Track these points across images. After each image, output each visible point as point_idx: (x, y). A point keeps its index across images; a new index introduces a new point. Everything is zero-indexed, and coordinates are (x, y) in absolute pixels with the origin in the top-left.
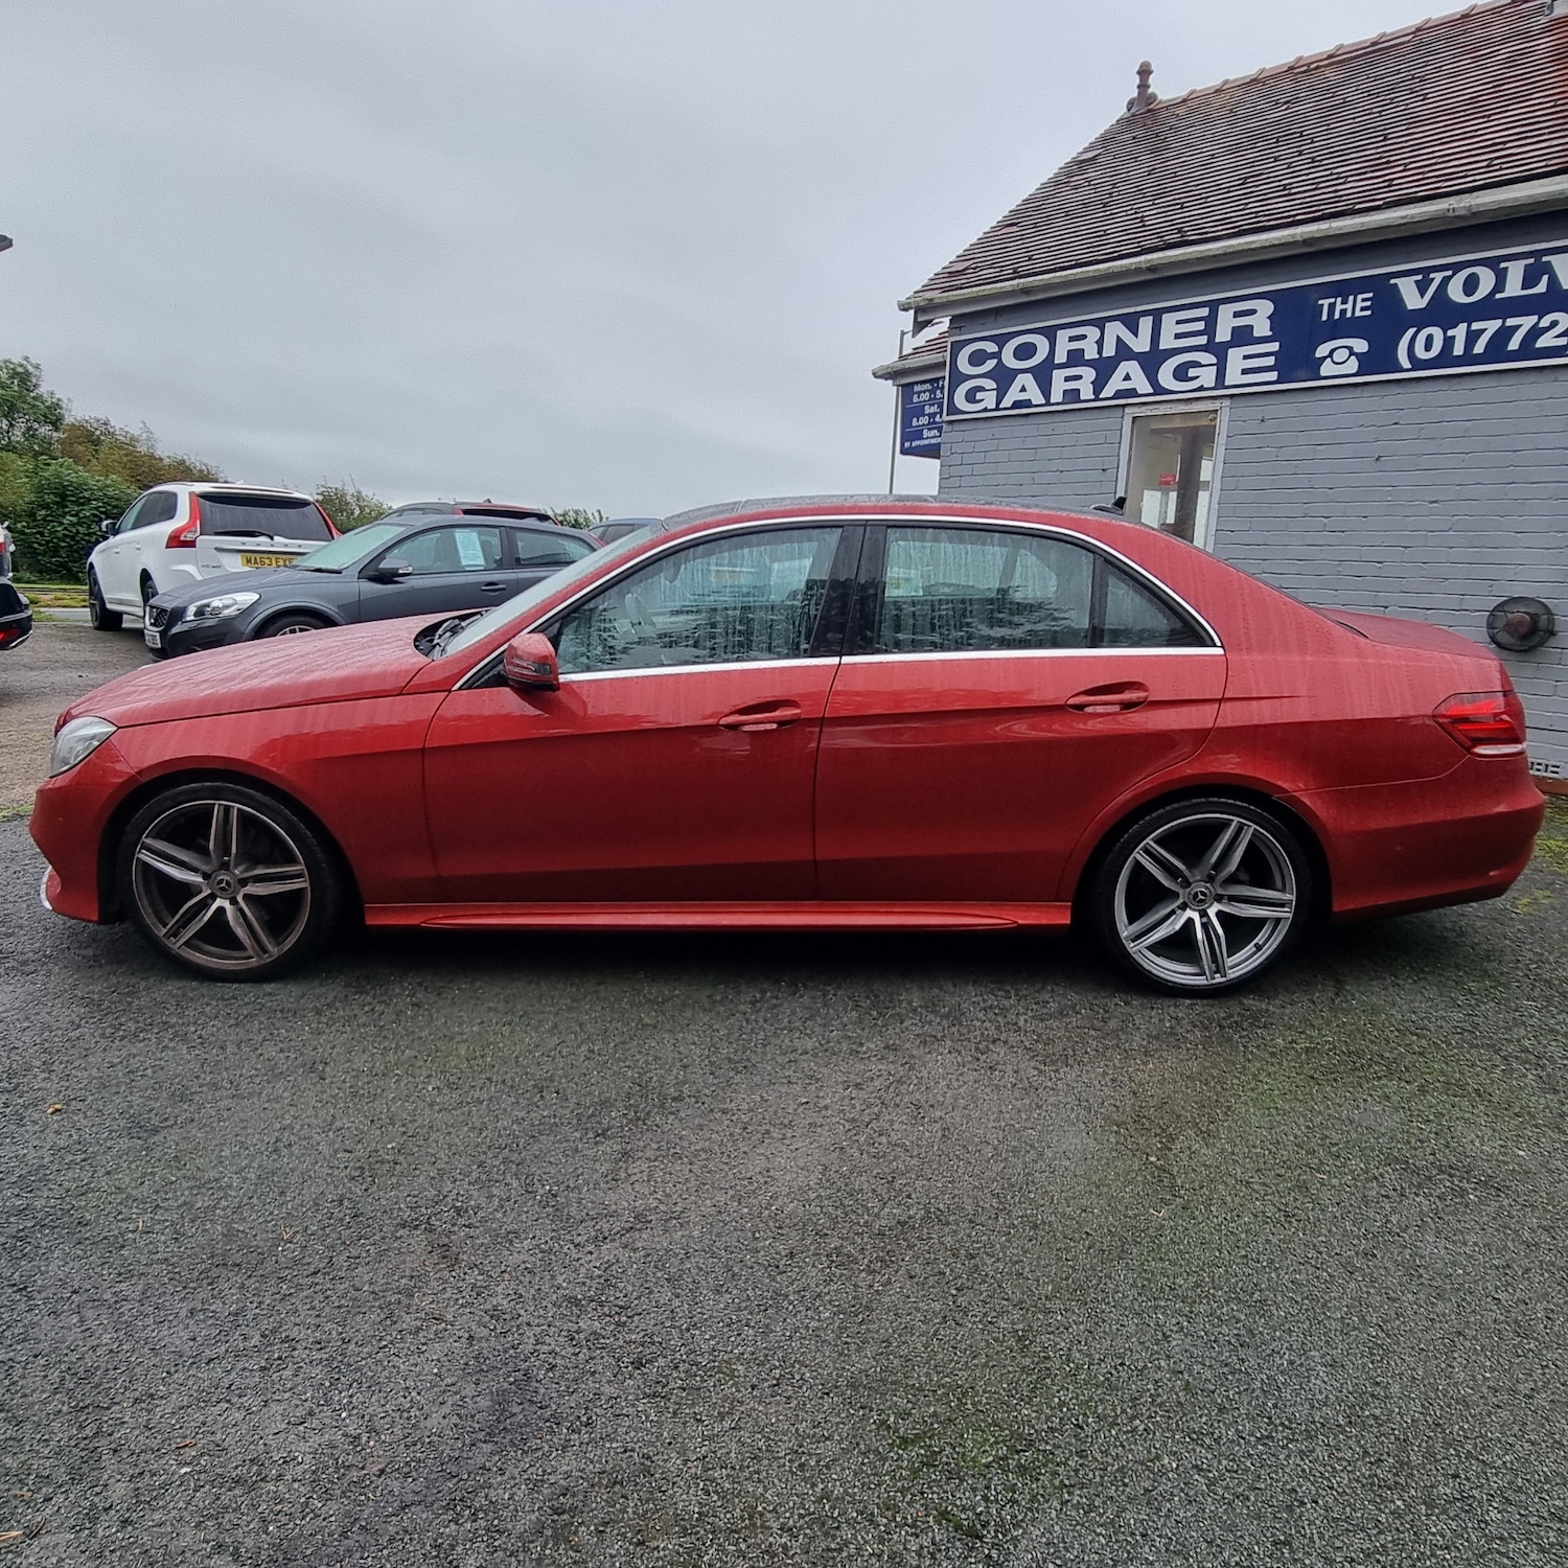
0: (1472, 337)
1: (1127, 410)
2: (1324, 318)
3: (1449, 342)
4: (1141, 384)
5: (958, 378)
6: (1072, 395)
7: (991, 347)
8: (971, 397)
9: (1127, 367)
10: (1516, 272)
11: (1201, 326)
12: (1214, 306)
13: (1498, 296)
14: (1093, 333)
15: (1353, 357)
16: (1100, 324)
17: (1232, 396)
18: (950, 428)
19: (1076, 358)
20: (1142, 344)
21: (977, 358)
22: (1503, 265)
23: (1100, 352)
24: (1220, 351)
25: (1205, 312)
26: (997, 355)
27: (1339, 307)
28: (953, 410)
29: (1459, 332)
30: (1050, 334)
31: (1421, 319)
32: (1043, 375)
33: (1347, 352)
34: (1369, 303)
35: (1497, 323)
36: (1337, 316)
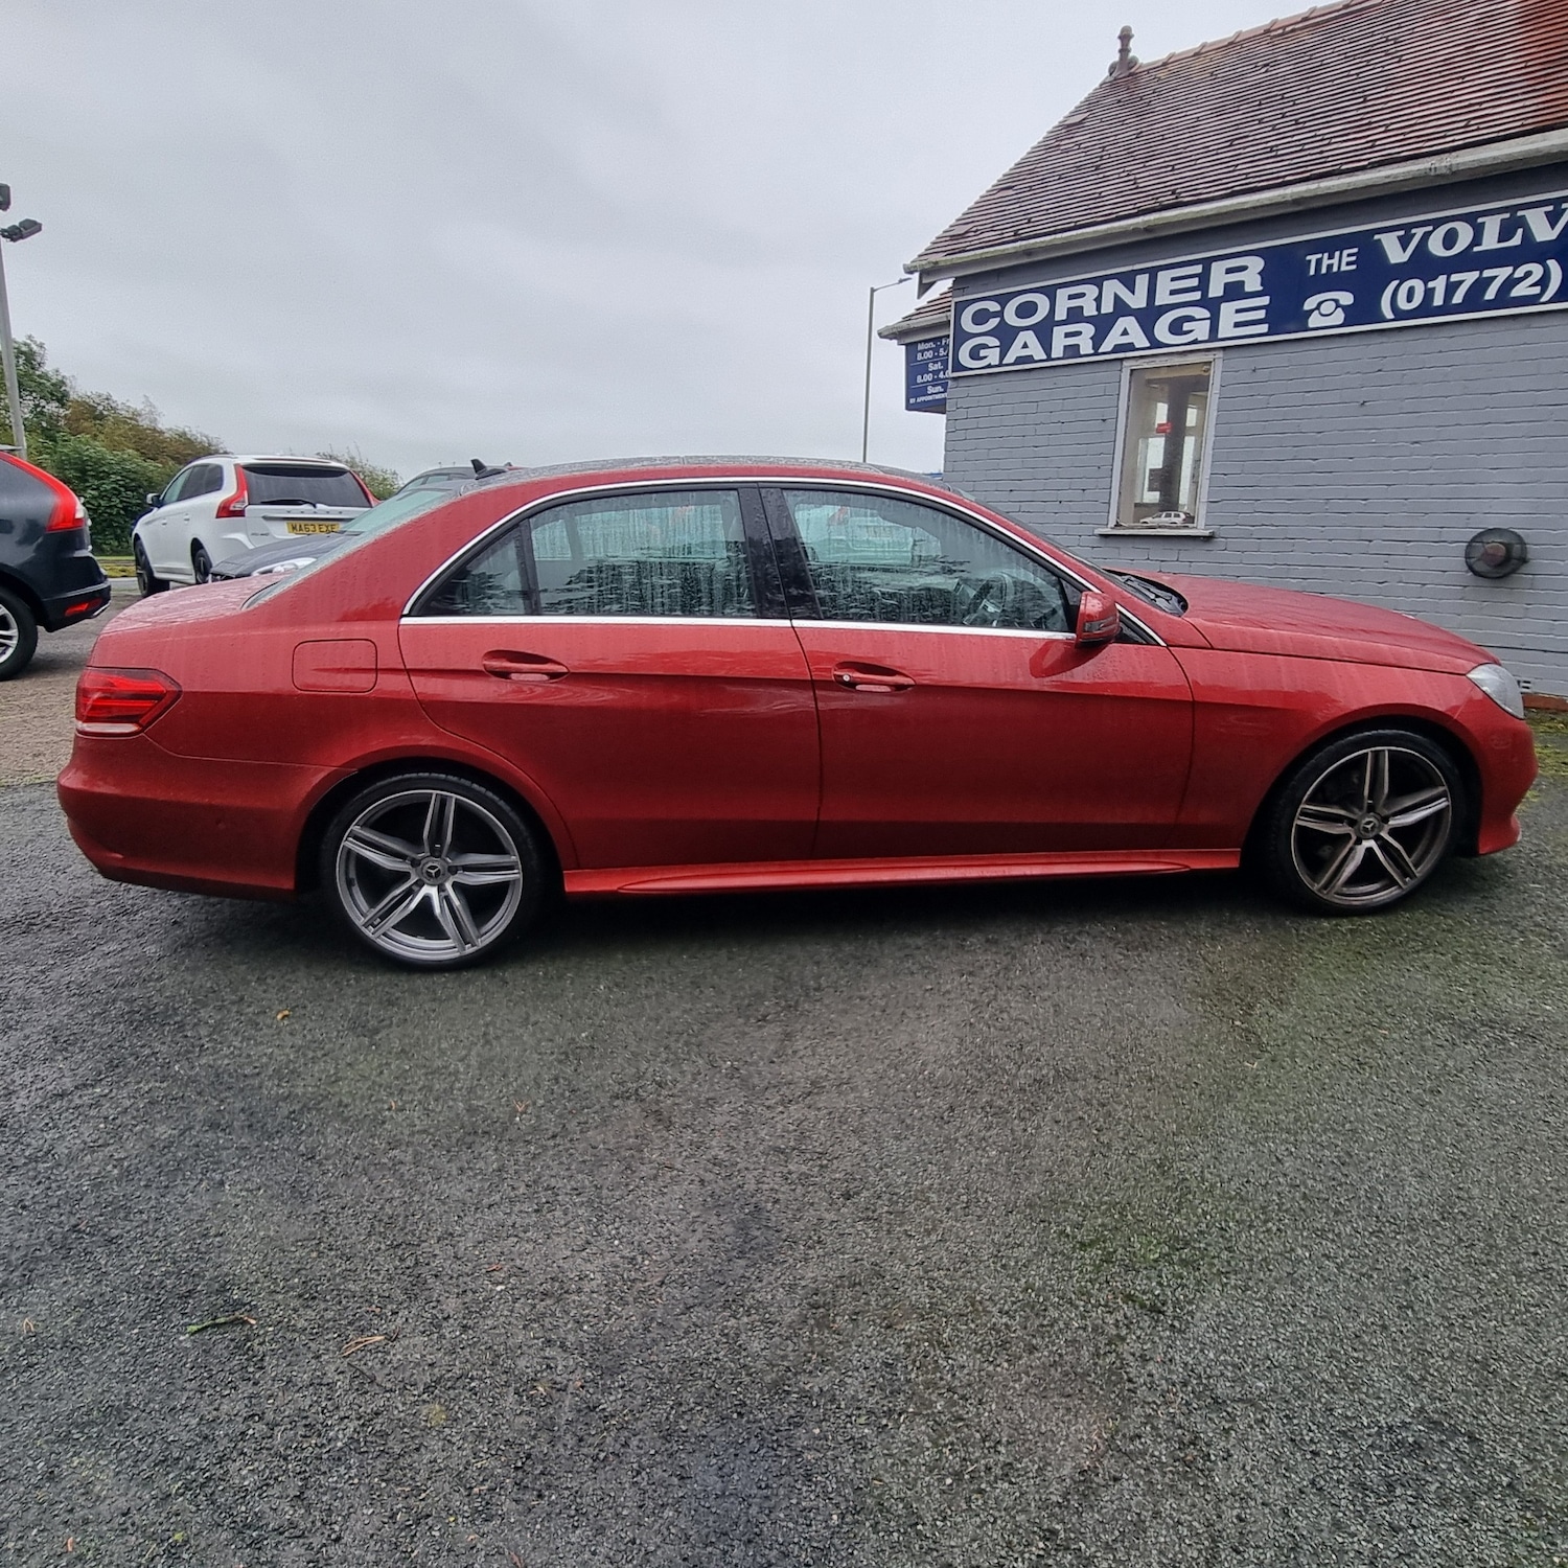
0: (1451, 289)
1: (1125, 363)
2: (1312, 272)
3: (1429, 294)
4: (1138, 338)
5: (962, 337)
6: (1072, 351)
7: (994, 307)
8: (975, 354)
9: (1126, 322)
10: (1492, 226)
11: (1195, 282)
12: (1207, 263)
13: (1476, 249)
14: (1091, 291)
15: (1339, 309)
16: (1098, 282)
17: (1224, 348)
18: (955, 384)
19: (1075, 315)
20: (1138, 301)
21: (981, 317)
22: (1480, 220)
23: (1098, 308)
24: (1213, 306)
25: (1198, 269)
26: (1000, 314)
27: (1326, 262)
28: (958, 367)
29: (1439, 284)
30: (1050, 293)
31: (1403, 272)
32: (1044, 332)
33: (1333, 304)
34: (1354, 258)
35: (1475, 275)
36: (1324, 271)
